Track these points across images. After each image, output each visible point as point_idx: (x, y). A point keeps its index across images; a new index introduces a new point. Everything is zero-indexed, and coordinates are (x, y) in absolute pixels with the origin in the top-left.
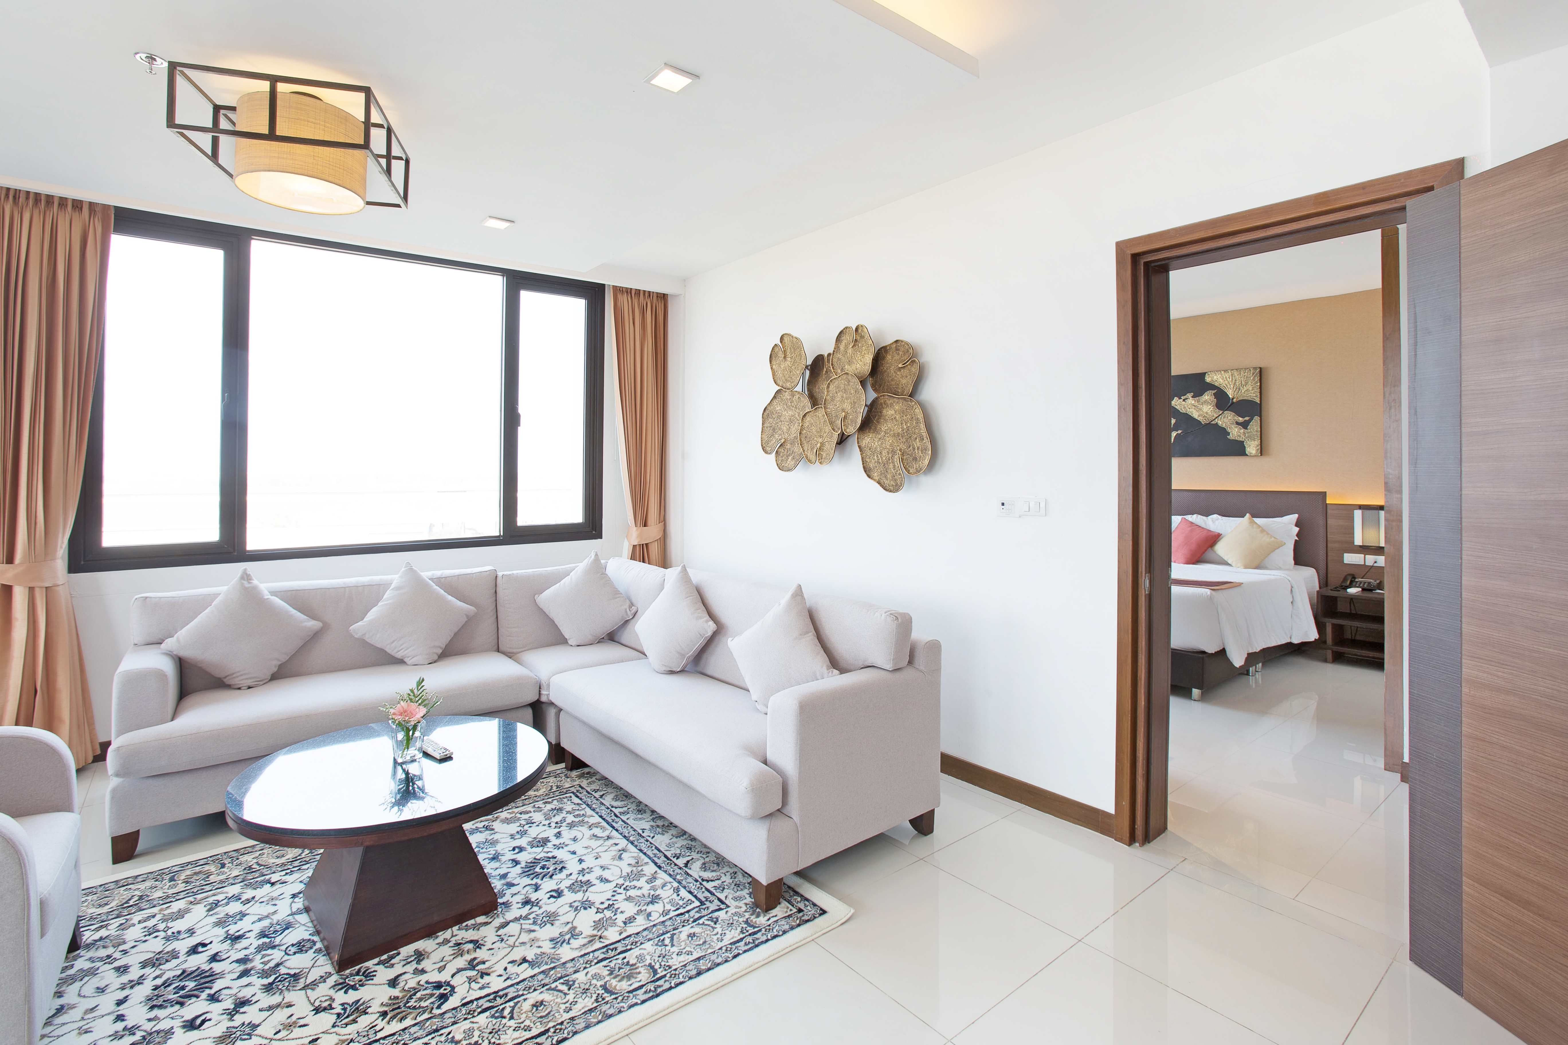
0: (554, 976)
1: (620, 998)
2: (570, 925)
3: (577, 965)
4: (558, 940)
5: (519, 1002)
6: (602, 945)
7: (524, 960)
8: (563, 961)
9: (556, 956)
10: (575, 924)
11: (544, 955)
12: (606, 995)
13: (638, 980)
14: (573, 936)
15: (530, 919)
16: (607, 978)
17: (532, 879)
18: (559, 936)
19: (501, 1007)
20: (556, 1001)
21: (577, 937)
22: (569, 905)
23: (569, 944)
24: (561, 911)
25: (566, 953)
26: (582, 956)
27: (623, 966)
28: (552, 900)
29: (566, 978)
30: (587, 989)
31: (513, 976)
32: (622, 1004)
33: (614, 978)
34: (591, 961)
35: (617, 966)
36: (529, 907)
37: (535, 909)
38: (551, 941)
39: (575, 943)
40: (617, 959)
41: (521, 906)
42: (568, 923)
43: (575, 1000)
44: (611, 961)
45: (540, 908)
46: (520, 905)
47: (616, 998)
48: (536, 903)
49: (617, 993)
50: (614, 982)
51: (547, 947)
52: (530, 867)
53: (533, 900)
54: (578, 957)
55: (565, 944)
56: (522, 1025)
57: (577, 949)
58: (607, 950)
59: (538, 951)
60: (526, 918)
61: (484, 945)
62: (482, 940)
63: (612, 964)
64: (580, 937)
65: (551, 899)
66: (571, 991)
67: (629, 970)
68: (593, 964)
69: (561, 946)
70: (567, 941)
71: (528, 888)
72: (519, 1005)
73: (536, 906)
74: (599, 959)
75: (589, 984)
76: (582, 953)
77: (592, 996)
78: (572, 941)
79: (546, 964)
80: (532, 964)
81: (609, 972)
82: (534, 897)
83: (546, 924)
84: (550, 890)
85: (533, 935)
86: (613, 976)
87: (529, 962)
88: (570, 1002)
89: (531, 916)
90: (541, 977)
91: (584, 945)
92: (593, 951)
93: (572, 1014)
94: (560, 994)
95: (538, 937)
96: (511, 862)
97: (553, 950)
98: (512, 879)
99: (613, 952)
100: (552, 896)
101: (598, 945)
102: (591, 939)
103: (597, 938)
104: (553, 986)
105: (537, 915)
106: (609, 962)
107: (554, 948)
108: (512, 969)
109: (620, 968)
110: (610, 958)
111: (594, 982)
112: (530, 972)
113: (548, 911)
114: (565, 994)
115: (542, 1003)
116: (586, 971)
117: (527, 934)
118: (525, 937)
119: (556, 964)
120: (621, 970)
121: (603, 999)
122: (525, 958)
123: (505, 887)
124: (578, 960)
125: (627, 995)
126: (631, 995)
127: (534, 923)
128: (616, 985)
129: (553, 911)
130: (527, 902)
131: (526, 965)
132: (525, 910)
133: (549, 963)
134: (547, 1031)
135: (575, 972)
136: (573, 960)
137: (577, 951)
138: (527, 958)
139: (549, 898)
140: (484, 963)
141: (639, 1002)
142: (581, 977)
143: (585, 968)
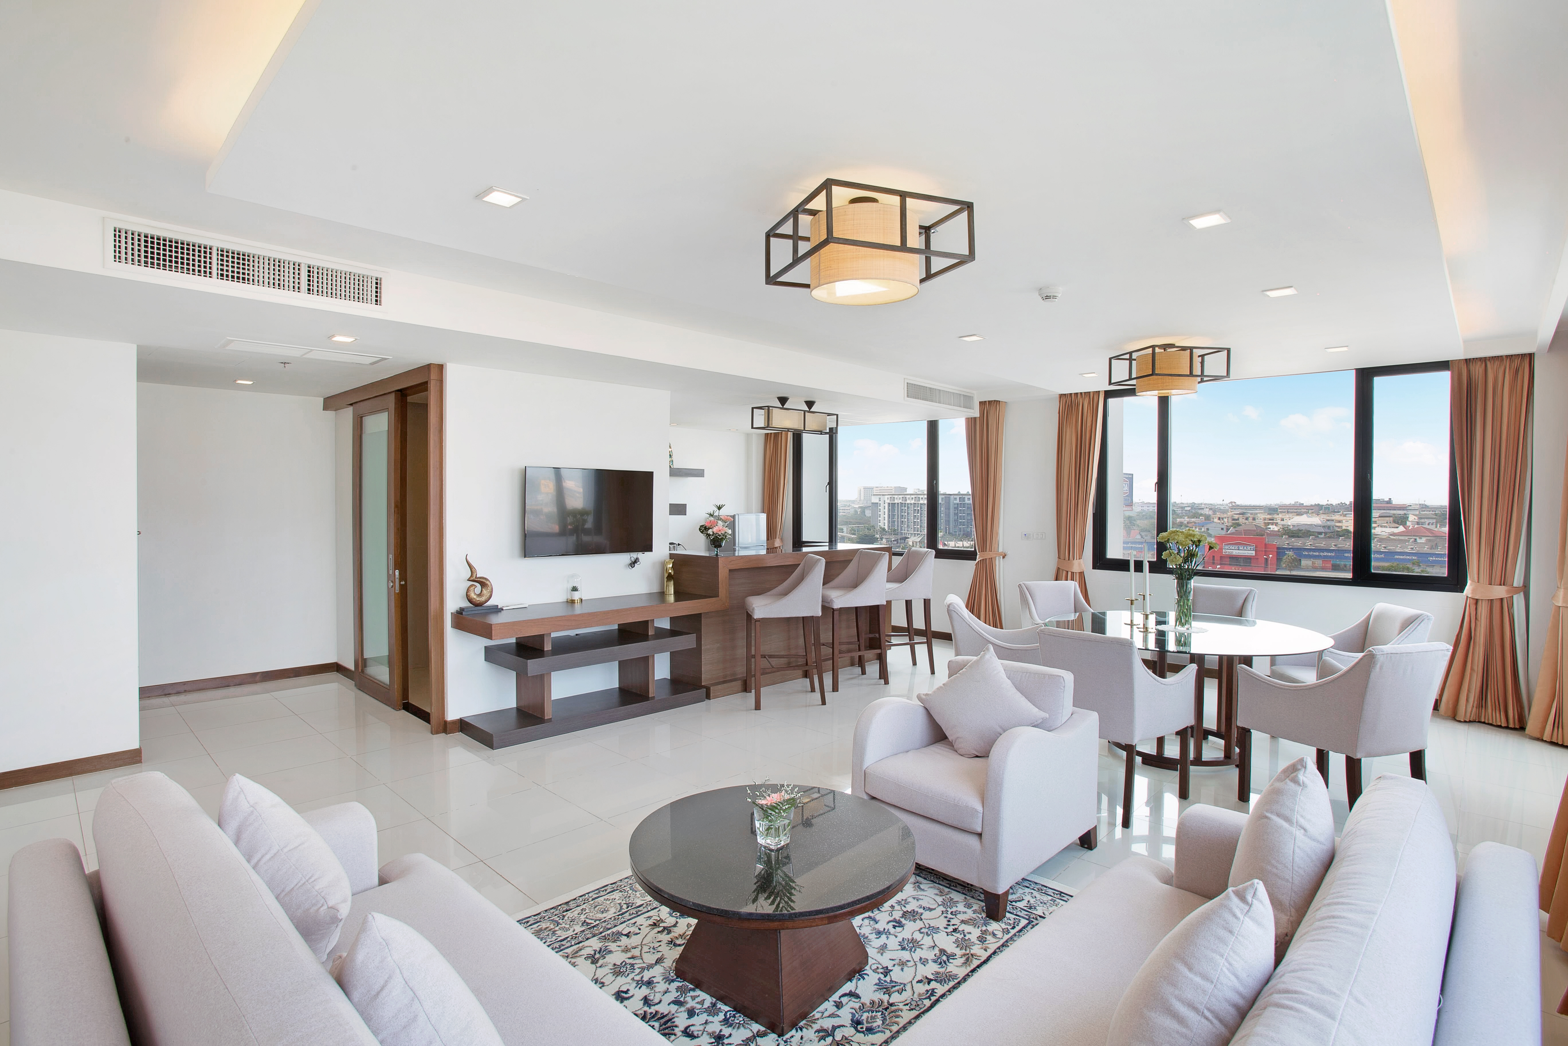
0: (600, 928)
1: (546, 918)
2: (598, 965)
3: (583, 935)
4: (605, 953)
5: (619, 912)
6: (565, 951)
7: (627, 935)
8: (596, 938)
9: (603, 941)
10: (594, 966)
11: (613, 940)
12: (557, 919)
13: (533, 929)
14: (593, 957)
15: (639, 968)
16: (557, 928)
17: (656, 1012)
18: (605, 956)
19: (630, 908)
20: (593, 914)
21: (589, 956)
22: (605, 984)
23: (594, 950)
24: (611, 977)
25: (595, 944)
26: (581, 942)
27: (546, 937)
28: (624, 989)
29: (589, 927)
30: (572, 921)
31: (630, 925)
32: (545, 915)
33: (552, 929)
34: (572, 939)
35: (550, 937)
36: (645, 979)
37: (638, 978)
38: (611, 951)
39: (589, 951)
40: (551, 941)
41: (653, 979)
42: (600, 967)
43: (579, 915)
44: (556, 939)
45: (633, 979)
46: (655, 980)
47: (549, 918)
48: (640, 983)
49: (549, 920)
50: (552, 926)
51: (612, 946)
52: (667, 1028)
53: (644, 987)
54: (584, 941)
55: (598, 949)
56: (611, 901)
57: (587, 947)
58: (560, 948)
59: (619, 943)
60: (643, 969)
61: (667, 943)
62: (672, 947)
63: (554, 938)
64: (586, 956)
65: (626, 990)
66: (584, 920)
67: (540, 935)
68: (570, 937)
69: (601, 949)
70: (597, 952)
71: (657, 1001)
72: (618, 910)
73: (638, 981)
74: (566, 941)
75: (571, 924)
76: (581, 945)
77: (568, 918)
78: (593, 953)
79: (608, 935)
80: (620, 934)
81: (556, 933)
82: (645, 991)
83: (621, 964)
84: (631, 999)
85: (629, 955)
86: (553, 930)
87: (623, 935)
88: (583, 914)
89: (637, 971)
90: (609, 926)
91: (581, 950)
92: (572, 946)
93: (579, 909)
94: (591, 918)
95: (623, 953)
96: (695, 1033)
97: (606, 944)
98: (679, 1010)
99: (555, 946)
100: (626, 992)
101: (569, 951)
102: (576, 955)
103: (571, 956)
104: (598, 922)
105: (633, 972)
106: (557, 939)
107: (607, 946)
108: (634, 929)
109: (548, 935)
110: (557, 942)
111: (567, 926)
112: (619, 928)
113: (623, 976)
114: (586, 918)
115: (603, 912)
116: (575, 932)
117: (634, 955)
118: (636, 952)
119: (600, 935)
120: (547, 934)
121: (559, 917)
122: (628, 937)
123: (682, 999)
124: (583, 939)
125: (541, 920)
126: (538, 920)
127: (632, 965)
128: (550, 925)
129: (619, 978)
130: (649, 983)
131: (625, 932)
132: (647, 976)
133: (606, 935)
134: (593, 900)
135: (583, 931)
136: (587, 939)
137: (586, 945)
138: (626, 937)
139: (628, 990)
140: (659, 932)
141: (533, 917)
142: (578, 929)
143: (576, 934)
